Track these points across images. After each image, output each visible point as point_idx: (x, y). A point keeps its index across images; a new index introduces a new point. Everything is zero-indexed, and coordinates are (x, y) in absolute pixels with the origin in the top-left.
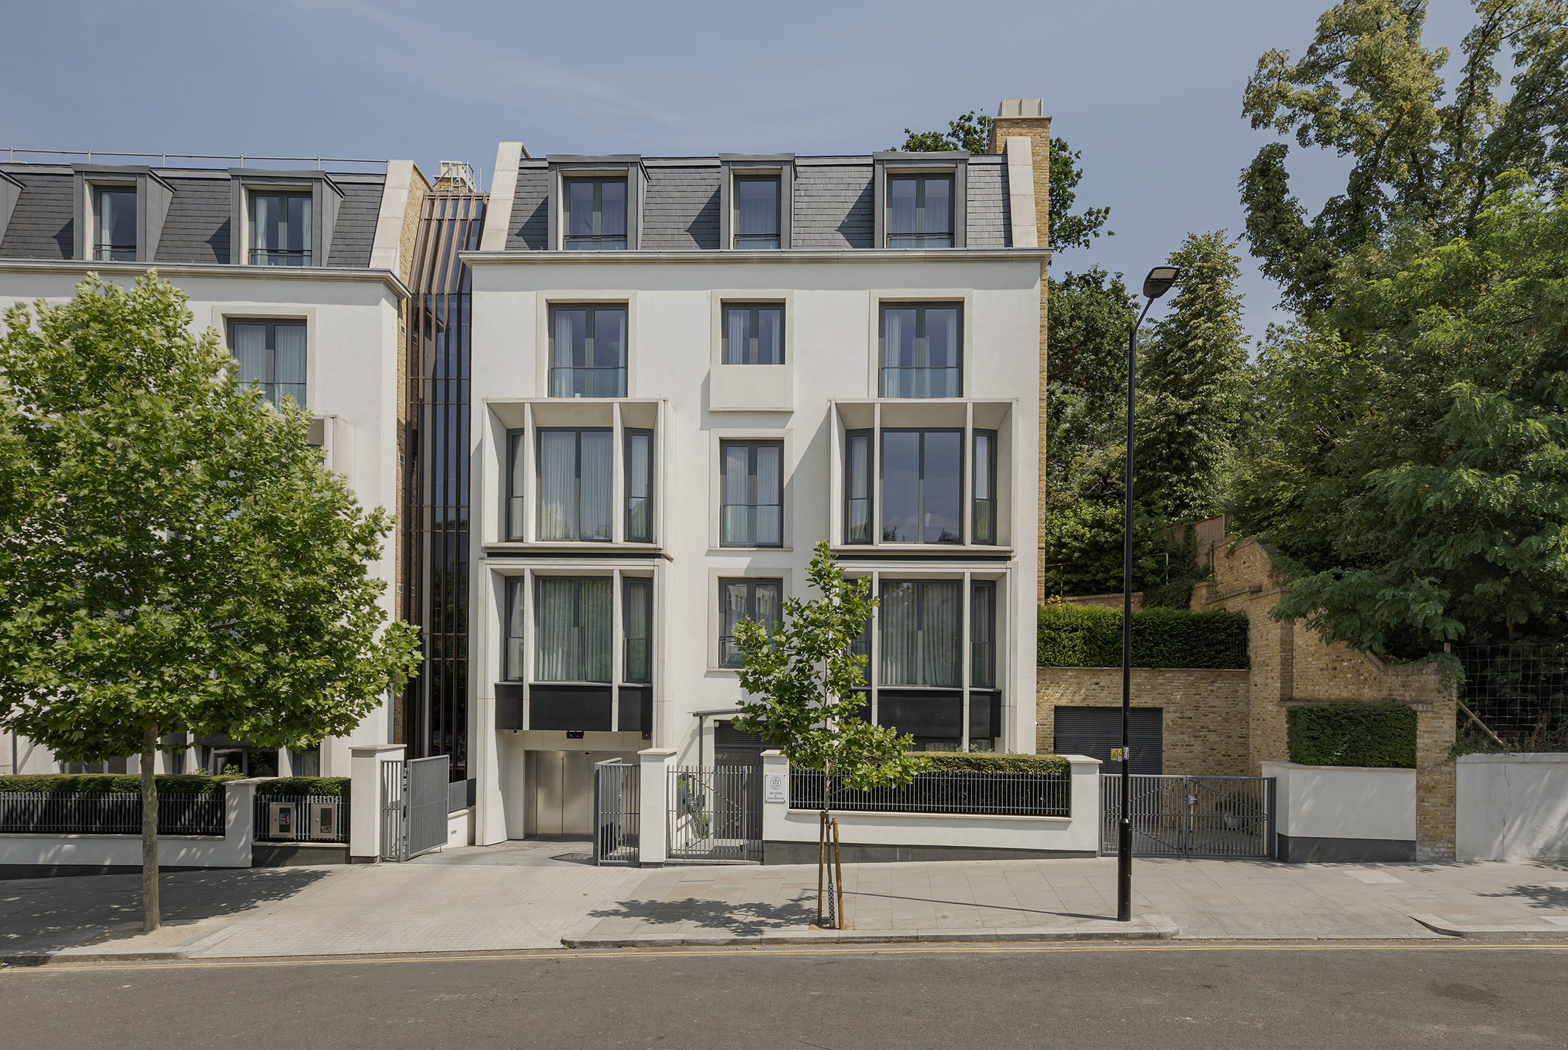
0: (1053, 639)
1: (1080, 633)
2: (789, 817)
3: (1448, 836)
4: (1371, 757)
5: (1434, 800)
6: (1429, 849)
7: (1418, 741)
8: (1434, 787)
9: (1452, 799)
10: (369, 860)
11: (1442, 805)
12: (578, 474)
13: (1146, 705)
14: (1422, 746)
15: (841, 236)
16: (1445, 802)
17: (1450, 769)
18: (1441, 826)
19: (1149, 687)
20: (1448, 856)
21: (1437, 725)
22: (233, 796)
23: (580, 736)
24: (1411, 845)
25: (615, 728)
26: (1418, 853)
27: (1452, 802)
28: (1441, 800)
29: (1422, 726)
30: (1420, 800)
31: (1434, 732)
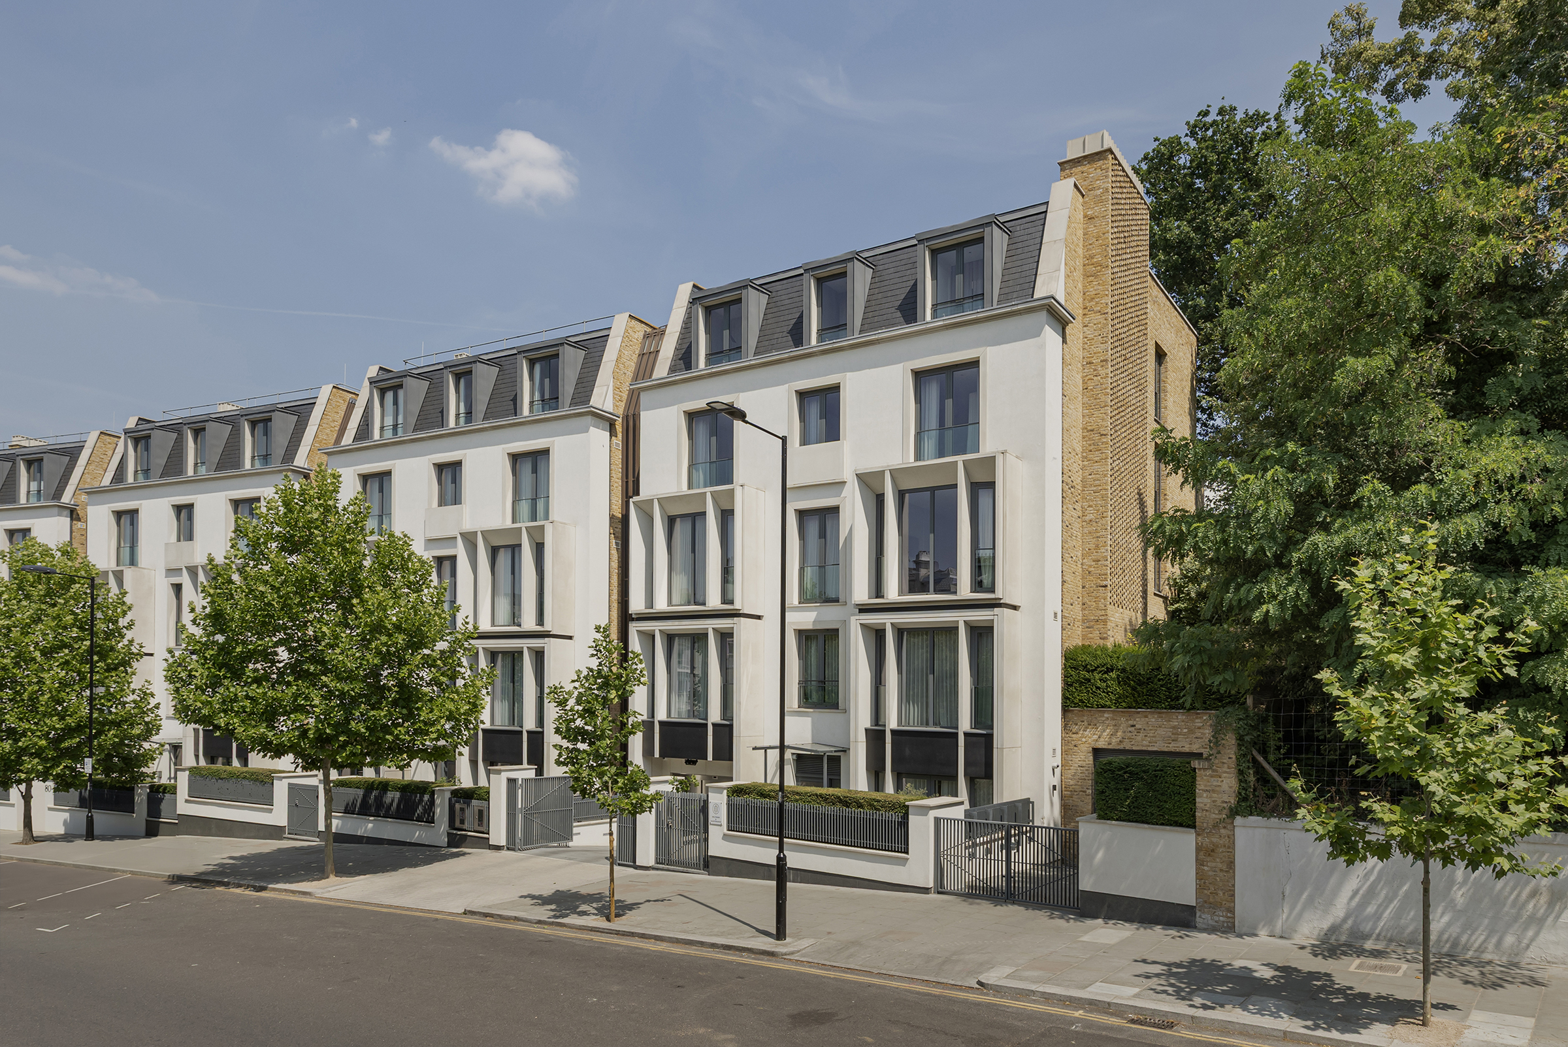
0: (1089, 680)
1: (1113, 675)
2: (725, 837)
3: (1228, 904)
4: (1153, 814)
5: (1214, 864)
6: (1209, 917)
7: (1197, 800)
8: (1213, 851)
9: (1231, 864)
10: (498, 848)
11: (1221, 870)
12: (693, 551)
13: (1183, 750)
14: (1202, 805)
15: (899, 314)
16: (1224, 868)
17: (1229, 833)
18: (1221, 893)
19: (1185, 730)
20: (1228, 926)
21: (1215, 783)
22: (438, 798)
23: (694, 763)
24: (1191, 909)
25: (710, 758)
26: (1198, 919)
27: (1231, 868)
28: (1220, 865)
29: (1201, 785)
30: (1199, 863)
31: (1213, 791)
